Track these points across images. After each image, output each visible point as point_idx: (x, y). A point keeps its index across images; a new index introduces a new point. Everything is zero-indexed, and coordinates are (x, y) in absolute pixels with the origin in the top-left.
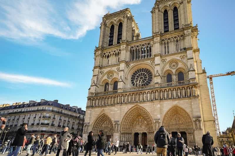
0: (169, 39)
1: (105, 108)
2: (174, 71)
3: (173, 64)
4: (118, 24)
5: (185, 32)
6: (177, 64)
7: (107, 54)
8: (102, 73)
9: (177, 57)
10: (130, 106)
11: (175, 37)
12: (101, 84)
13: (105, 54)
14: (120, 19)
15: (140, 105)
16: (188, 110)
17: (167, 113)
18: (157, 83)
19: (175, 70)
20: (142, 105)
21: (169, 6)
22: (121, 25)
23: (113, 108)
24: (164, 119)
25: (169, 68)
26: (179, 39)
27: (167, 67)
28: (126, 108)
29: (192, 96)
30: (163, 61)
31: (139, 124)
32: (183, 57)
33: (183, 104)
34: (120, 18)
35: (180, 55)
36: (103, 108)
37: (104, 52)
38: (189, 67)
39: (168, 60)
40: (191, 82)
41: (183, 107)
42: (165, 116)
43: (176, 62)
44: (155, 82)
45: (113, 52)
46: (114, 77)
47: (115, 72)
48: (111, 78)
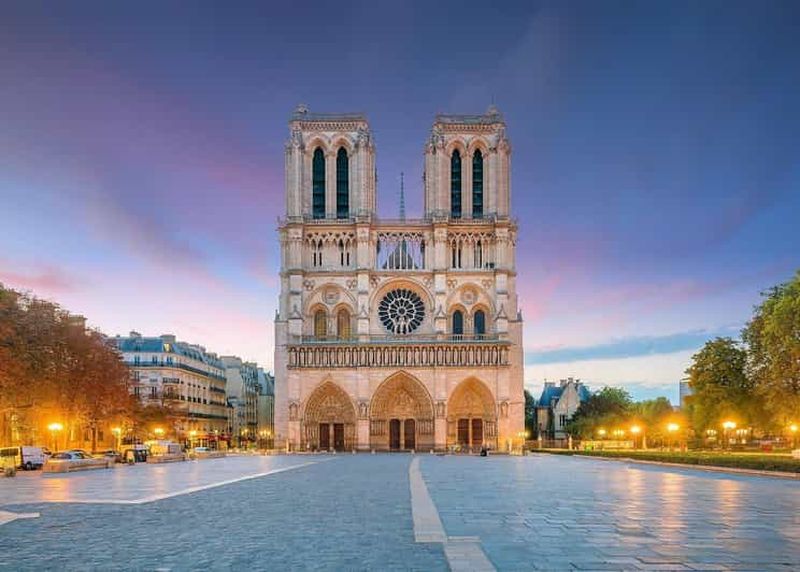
0: (464, 235)
1: (332, 372)
2: (469, 308)
3: (468, 293)
4: (336, 152)
5: (497, 230)
6: (476, 294)
7: (317, 239)
8: (307, 286)
9: (478, 281)
10: (389, 373)
11: (476, 235)
12: (308, 313)
13: (310, 236)
14: (342, 139)
15: (408, 371)
16: (491, 387)
17: (457, 389)
18: (441, 333)
19: (471, 306)
20: (412, 372)
21: (465, 145)
22: (343, 157)
23: (352, 373)
24: (451, 399)
25: (459, 301)
26: (483, 240)
27: (457, 299)
28: (381, 375)
29: (499, 364)
30: (450, 283)
31: (399, 404)
32: (487, 283)
33: (485, 376)
34: (343, 137)
35: (482, 278)
36: (326, 372)
37: (309, 232)
38: (498, 310)
39: (459, 284)
40: (500, 339)
41: (484, 380)
42: (453, 395)
43: (474, 289)
44: (438, 329)
45: (333, 237)
46: (340, 301)
47: (344, 290)
48: (331, 301)
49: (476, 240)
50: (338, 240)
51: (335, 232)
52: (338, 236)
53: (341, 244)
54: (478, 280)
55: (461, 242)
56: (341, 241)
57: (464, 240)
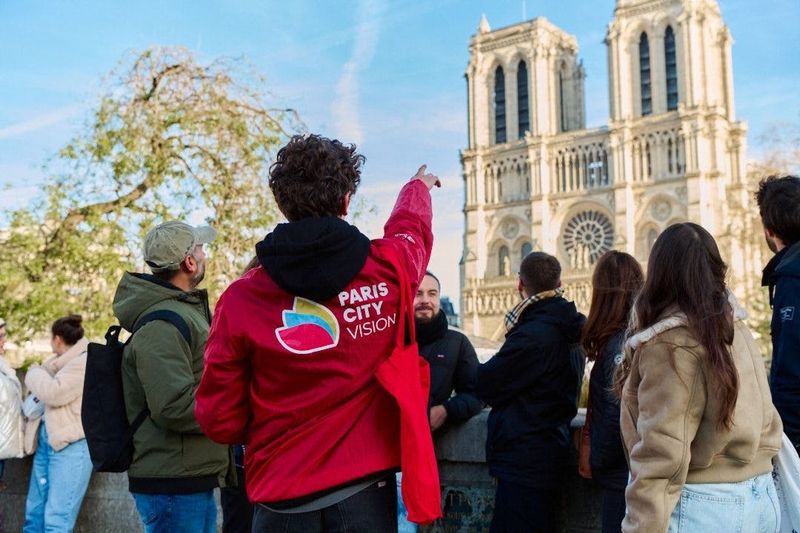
2: (662, 225)
3: (660, 206)
4: (516, 66)
6: (669, 206)
7: (494, 167)
8: (488, 222)
11: (665, 133)
13: (489, 166)
14: (519, 53)
19: (665, 222)
25: (651, 219)
26: (674, 138)
27: (648, 215)
30: (637, 197)
32: (682, 191)
34: (520, 50)
35: (674, 186)
37: (486, 162)
39: (648, 196)
43: (667, 201)
45: (511, 162)
46: (521, 233)
47: (523, 221)
48: (511, 234)
49: (666, 139)
50: (515, 166)
51: (512, 157)
52: (515, 160)
53: (519, 170)
54: (670, 189)
55: (648, 145)
56: (519, 166)
57: (651, 142)
